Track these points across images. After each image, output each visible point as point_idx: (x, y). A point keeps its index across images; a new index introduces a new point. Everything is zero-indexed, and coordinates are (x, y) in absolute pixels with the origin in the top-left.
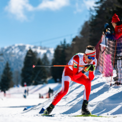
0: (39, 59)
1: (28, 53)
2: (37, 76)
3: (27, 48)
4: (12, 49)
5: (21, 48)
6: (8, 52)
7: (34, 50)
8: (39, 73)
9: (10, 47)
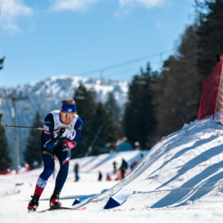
0: (100, 104)
1: (77, 94)
2: (96, 137)
3: (75, 84)
4: (46, 87)
5: (64, 84)
6: (38, 93)
7: (88, 87)
8: (99, 131)
9: (42, 83)
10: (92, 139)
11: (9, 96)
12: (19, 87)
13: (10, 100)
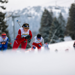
10: (52, 36)
11: (11, 16)
12: (15, 11)
13: (11, 18)
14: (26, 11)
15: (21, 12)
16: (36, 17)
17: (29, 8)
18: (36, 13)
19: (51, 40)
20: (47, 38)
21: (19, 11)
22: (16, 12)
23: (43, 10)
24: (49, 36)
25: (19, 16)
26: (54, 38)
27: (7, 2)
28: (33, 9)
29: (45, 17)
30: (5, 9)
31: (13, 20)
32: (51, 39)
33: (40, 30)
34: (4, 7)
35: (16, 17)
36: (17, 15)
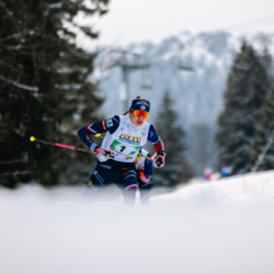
14: (175, 46)
15: (154, 51)
16: (211, 71)
17: (184, 39)
18: (210, 58)
19: (261, 158)
20: (245, 148)
21: (149, 46)
22: (139, 51)
23: (237, 48)
24: (252, 141)
25: (146, 66)
26: (269, 152)
27: (103, 13)
28: (199, 42)
29: (241, 71)
30: (94, 36)
31: (125, 79)
32: (259, 152)
33: (222, 120)
34: (94, 31)
35: (135, 67)
36: (141, 62)
